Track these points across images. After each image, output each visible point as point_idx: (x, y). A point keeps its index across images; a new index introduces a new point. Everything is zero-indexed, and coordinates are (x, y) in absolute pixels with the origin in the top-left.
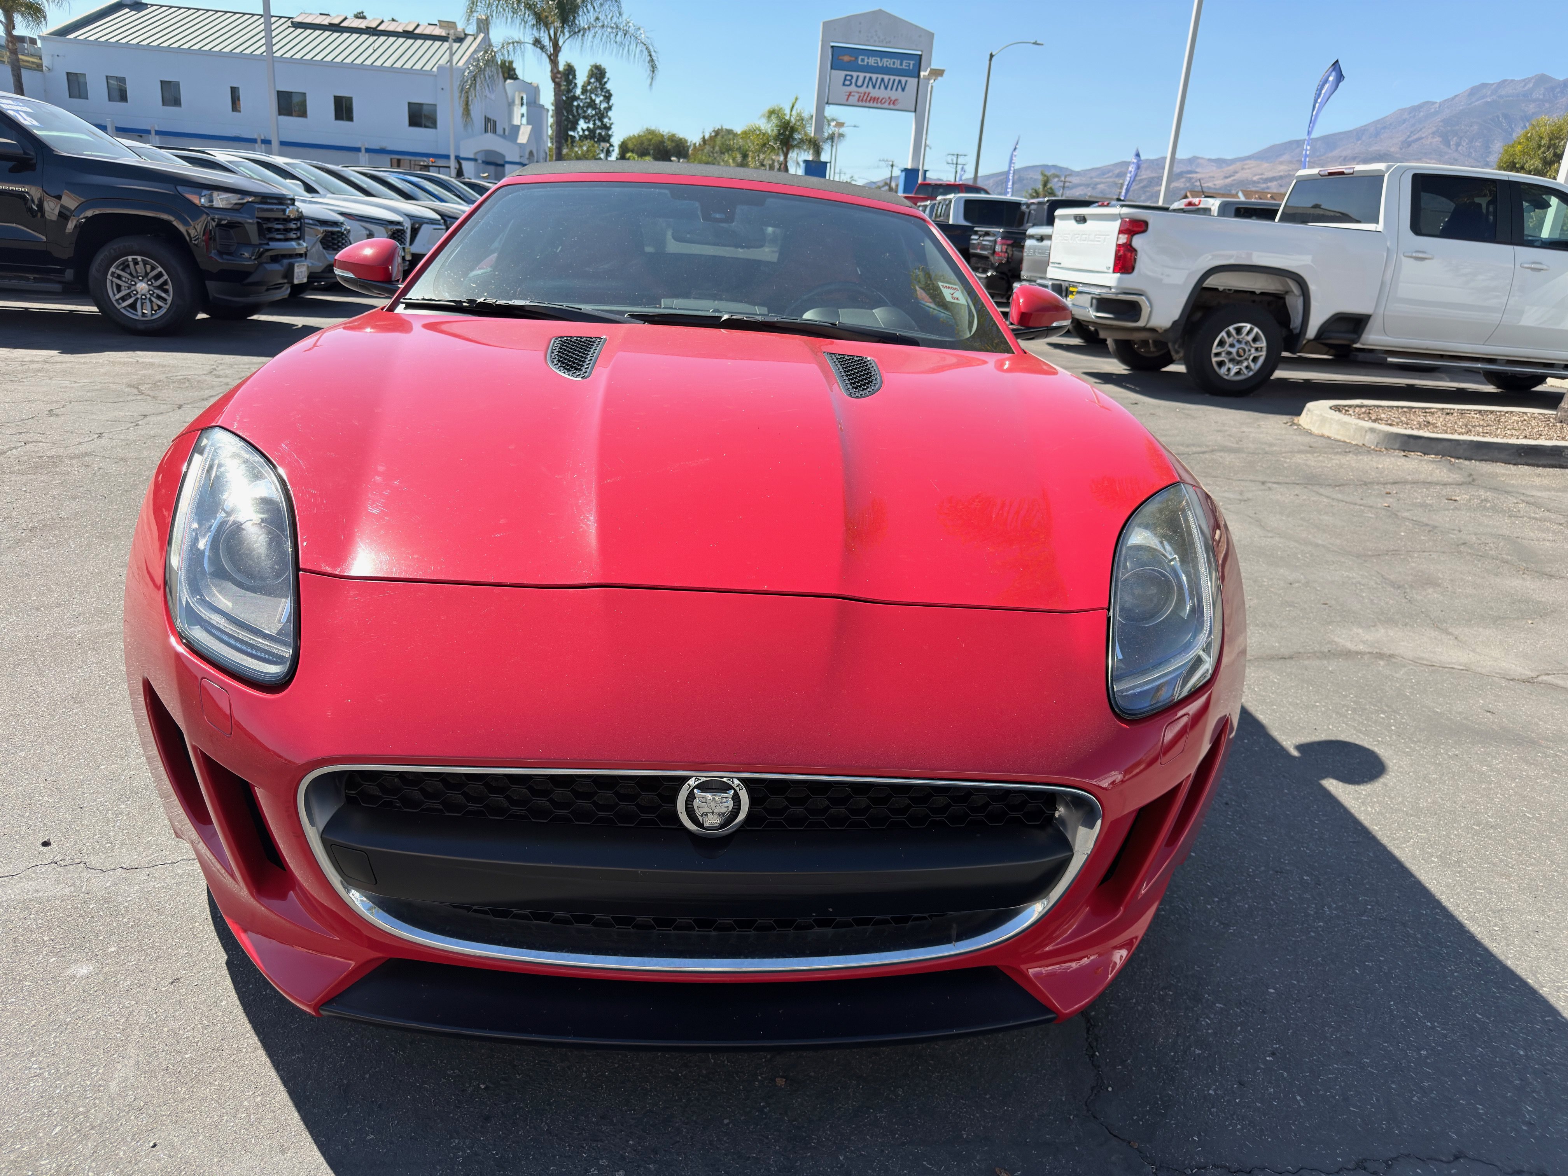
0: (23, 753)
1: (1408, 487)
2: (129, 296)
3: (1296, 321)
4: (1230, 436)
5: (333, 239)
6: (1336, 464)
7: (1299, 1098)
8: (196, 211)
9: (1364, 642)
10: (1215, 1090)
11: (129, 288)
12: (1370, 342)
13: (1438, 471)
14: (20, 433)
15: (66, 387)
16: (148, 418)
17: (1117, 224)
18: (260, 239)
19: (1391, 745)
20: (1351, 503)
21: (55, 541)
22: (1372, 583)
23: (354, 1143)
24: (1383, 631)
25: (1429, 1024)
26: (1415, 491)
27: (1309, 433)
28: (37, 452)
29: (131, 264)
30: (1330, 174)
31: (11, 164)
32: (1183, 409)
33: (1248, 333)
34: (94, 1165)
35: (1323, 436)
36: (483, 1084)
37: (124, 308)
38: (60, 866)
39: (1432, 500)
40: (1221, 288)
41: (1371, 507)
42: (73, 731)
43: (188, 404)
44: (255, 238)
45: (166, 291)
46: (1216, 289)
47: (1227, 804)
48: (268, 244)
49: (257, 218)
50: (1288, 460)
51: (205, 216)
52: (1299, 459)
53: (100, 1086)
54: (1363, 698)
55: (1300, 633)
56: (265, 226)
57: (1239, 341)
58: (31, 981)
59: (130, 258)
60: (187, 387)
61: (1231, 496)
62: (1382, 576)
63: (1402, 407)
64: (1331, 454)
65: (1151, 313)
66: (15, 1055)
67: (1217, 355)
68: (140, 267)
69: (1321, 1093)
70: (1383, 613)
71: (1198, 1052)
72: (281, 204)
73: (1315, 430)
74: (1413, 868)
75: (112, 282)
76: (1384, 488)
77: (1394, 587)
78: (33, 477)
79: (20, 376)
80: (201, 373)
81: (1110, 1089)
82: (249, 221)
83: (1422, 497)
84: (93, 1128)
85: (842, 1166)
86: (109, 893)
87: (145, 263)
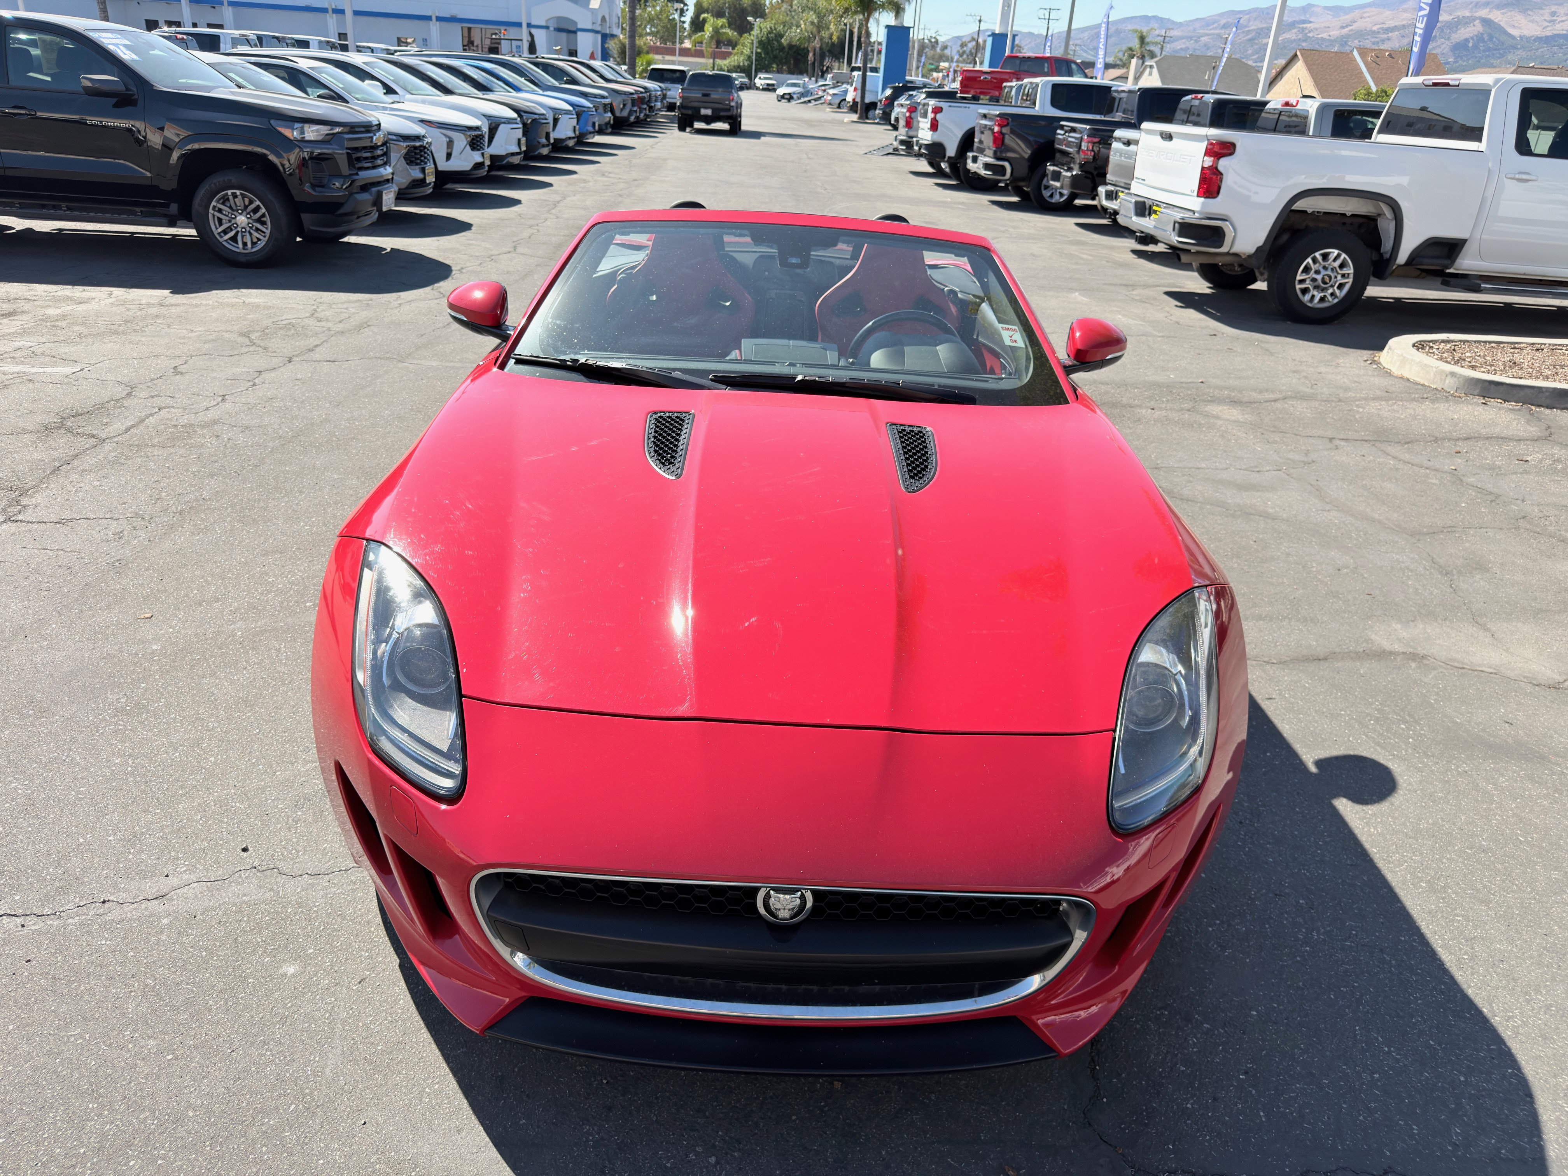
0: (212, 759)
1: (1480, 443)
2: (230, 229)
3: (1387, 245)
4: (1306, 377)
5: (416, 154)
6: (1410, 415)
7: (1262, 1114)
8: (290, 144)
9: (1399, 640)
10: (1192, 1104)
11: (230, 221)
12: (1464, 267)
13: (1515, 423)
14: (153, 397)
15: (184, 338)
16: (264, 375)
17: (1203, 146)
18: (350, 169)
19: (1405, 760)
20: (1417, 466)
21: (202, 526)
22: (1421, 569)
23: (510, 1126)
24: (1421, 626)
25: (1386, 1049)
26: (1486, 449)
27: (1388, 374)
28: (171, 420)
29: (231, 198)
30: (1435, 84)
31: (114, 100)
32: (1262, 342)
33: (1335, 259)
34: (323, 1137)
35: (1402, 378)
36: (605, 1079)
37: (226, 241)
38: (258, 870)
39: (1502, 460)
40: (1310, 211)
41: (1437, 470)
42: (249, 735)
43: (297, 356)
44: (345, 169)
45: (263, 223)
46: (1305, 212)
47: (1241, 823)
48: (357, 174)
49: (347, 148)
50: (1361, 410)
51: (297, 150)
52: (1373, 408)
53: (318, 1071)
54: (1388, 706)
55: (1339, 630)
56: (354, 156)
57: (1325, 268)
58: (253, 978)
59: (230, 192)
60: (293, 335)
61: (1297, 457)
62: (1433, 559)
63: (1490, 342)
64: (1406, 401)
65: (1235, 237)
66: (252, 1043)
67: (1302, 281)
68: (239, 201)
69: (1282, 1109)
70: (1425, 605)
71: (1183, 1068)
72: (368, 132)
73: (1396, 371)
74: (1402, 893)
75: (214, 216)
76: (1455, 445)
77: (1441, 573)
78: (172, 450)
79: (141, 323)
80: (303, 316)
81: (1105, 1100)
82: (339, 153)
83: (1492, 457)
84: (318, 1107)
85: (884, 1159)
86: (301, 898)
87: (243, 196)
